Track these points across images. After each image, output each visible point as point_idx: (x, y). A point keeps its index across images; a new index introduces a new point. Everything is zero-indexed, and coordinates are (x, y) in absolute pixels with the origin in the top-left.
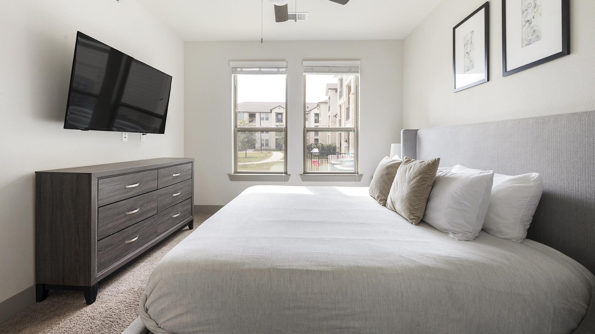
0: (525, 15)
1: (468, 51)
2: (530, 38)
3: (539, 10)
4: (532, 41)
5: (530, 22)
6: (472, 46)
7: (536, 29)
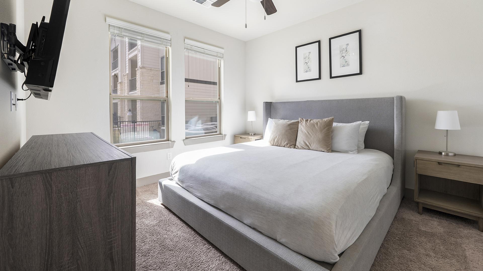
0: (341, 53)
1: (307, 61)
2: (344, 64)
3: (348, 53)
4: (345, 66)
5: (344, 57)
6: (310, 60)
7: (347, 61)
